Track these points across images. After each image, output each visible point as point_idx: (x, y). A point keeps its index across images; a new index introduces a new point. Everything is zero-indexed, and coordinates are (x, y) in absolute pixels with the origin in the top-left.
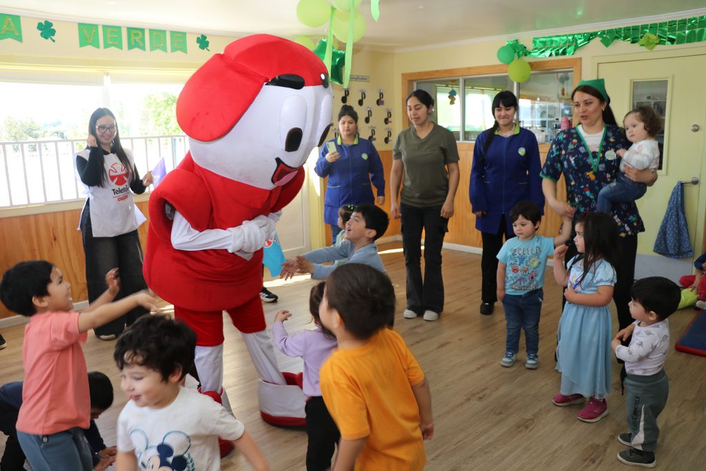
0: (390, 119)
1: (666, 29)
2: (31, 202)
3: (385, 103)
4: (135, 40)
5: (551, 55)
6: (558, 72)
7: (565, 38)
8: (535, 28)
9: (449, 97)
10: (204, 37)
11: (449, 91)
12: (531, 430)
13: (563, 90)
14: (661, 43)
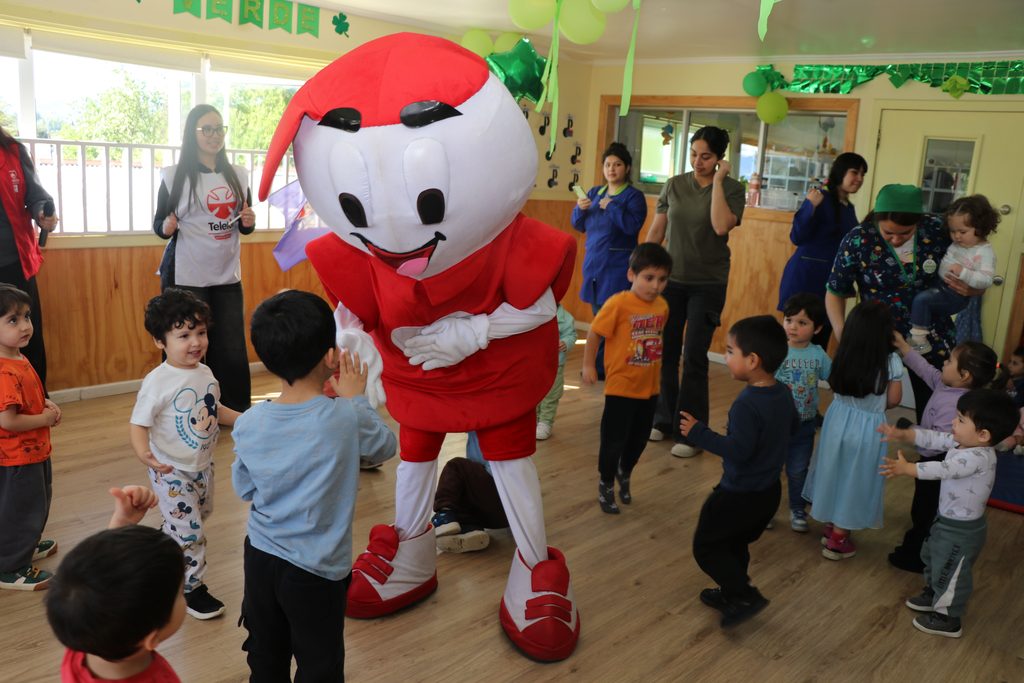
0: (578, 158)
1: (980, 72)
2: (89, 230)
3: (574, 134)
4: (249, 11)
5: (817, 90)
6: (820, 116)
7: (840, 69)
8: (800, 52)
9: (663, 134)
10: (343, 17)
11: (664, 126)
12: (799, 586)
13: (825, 141)
14: (973, 90)
